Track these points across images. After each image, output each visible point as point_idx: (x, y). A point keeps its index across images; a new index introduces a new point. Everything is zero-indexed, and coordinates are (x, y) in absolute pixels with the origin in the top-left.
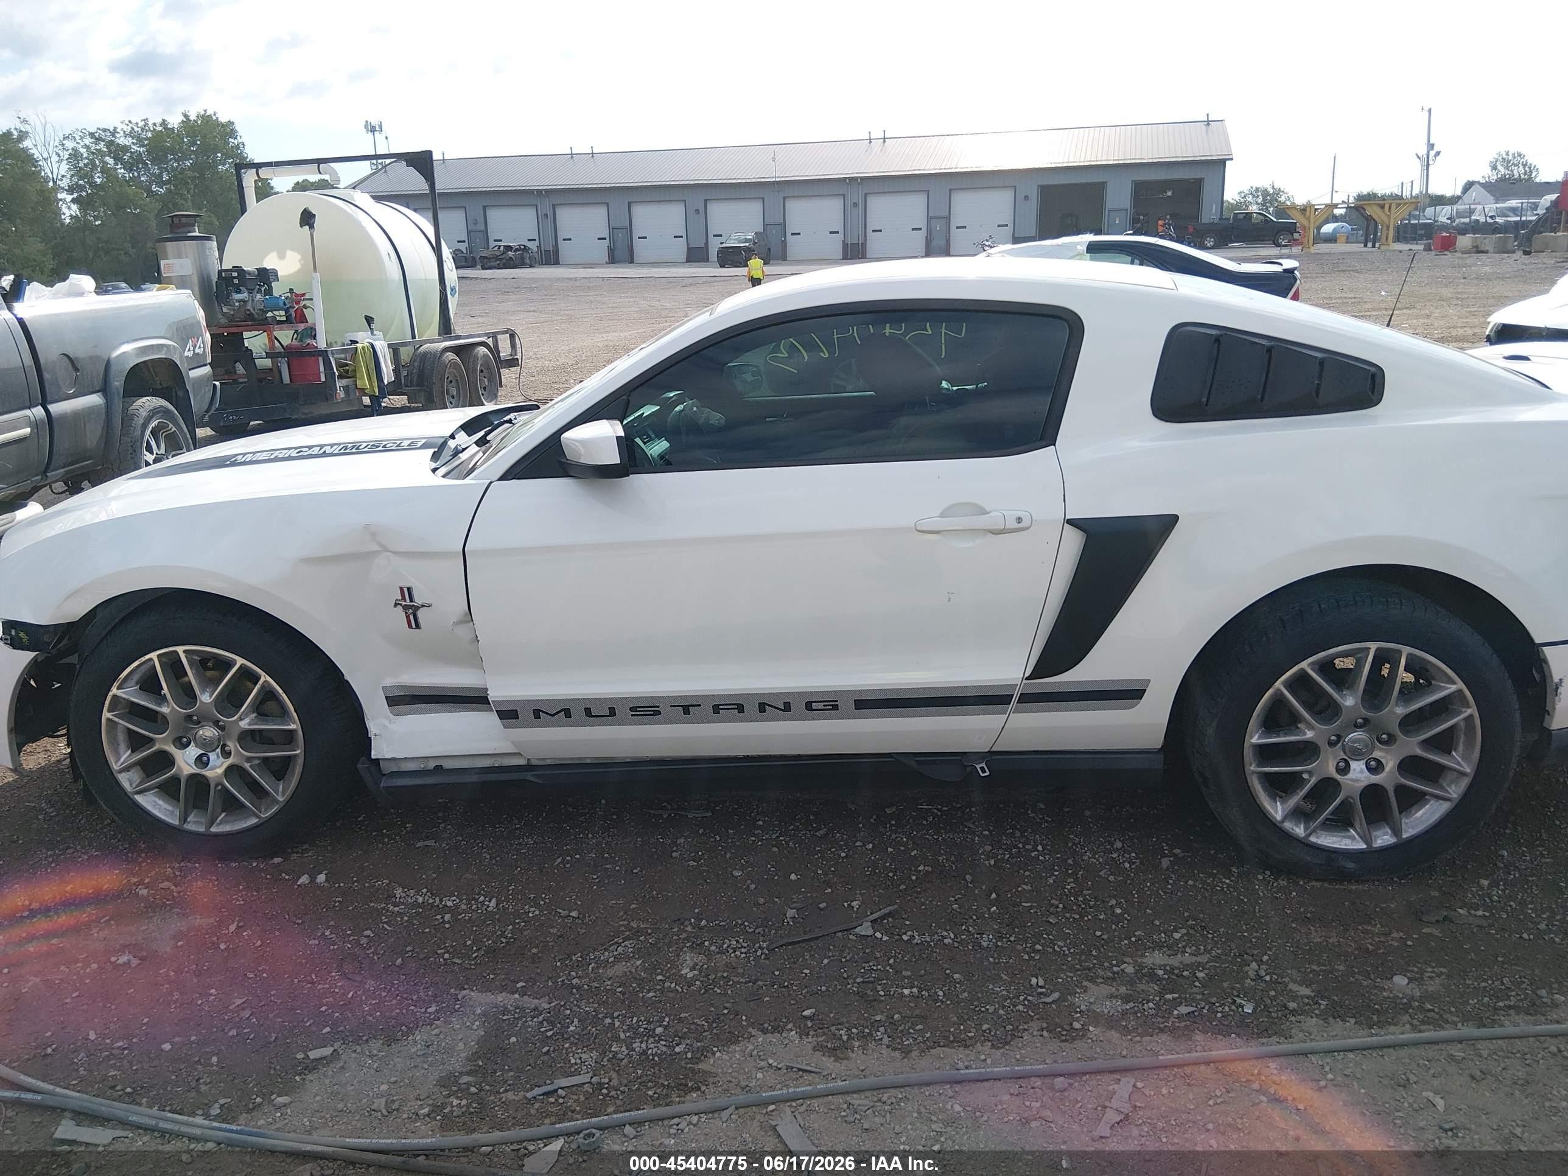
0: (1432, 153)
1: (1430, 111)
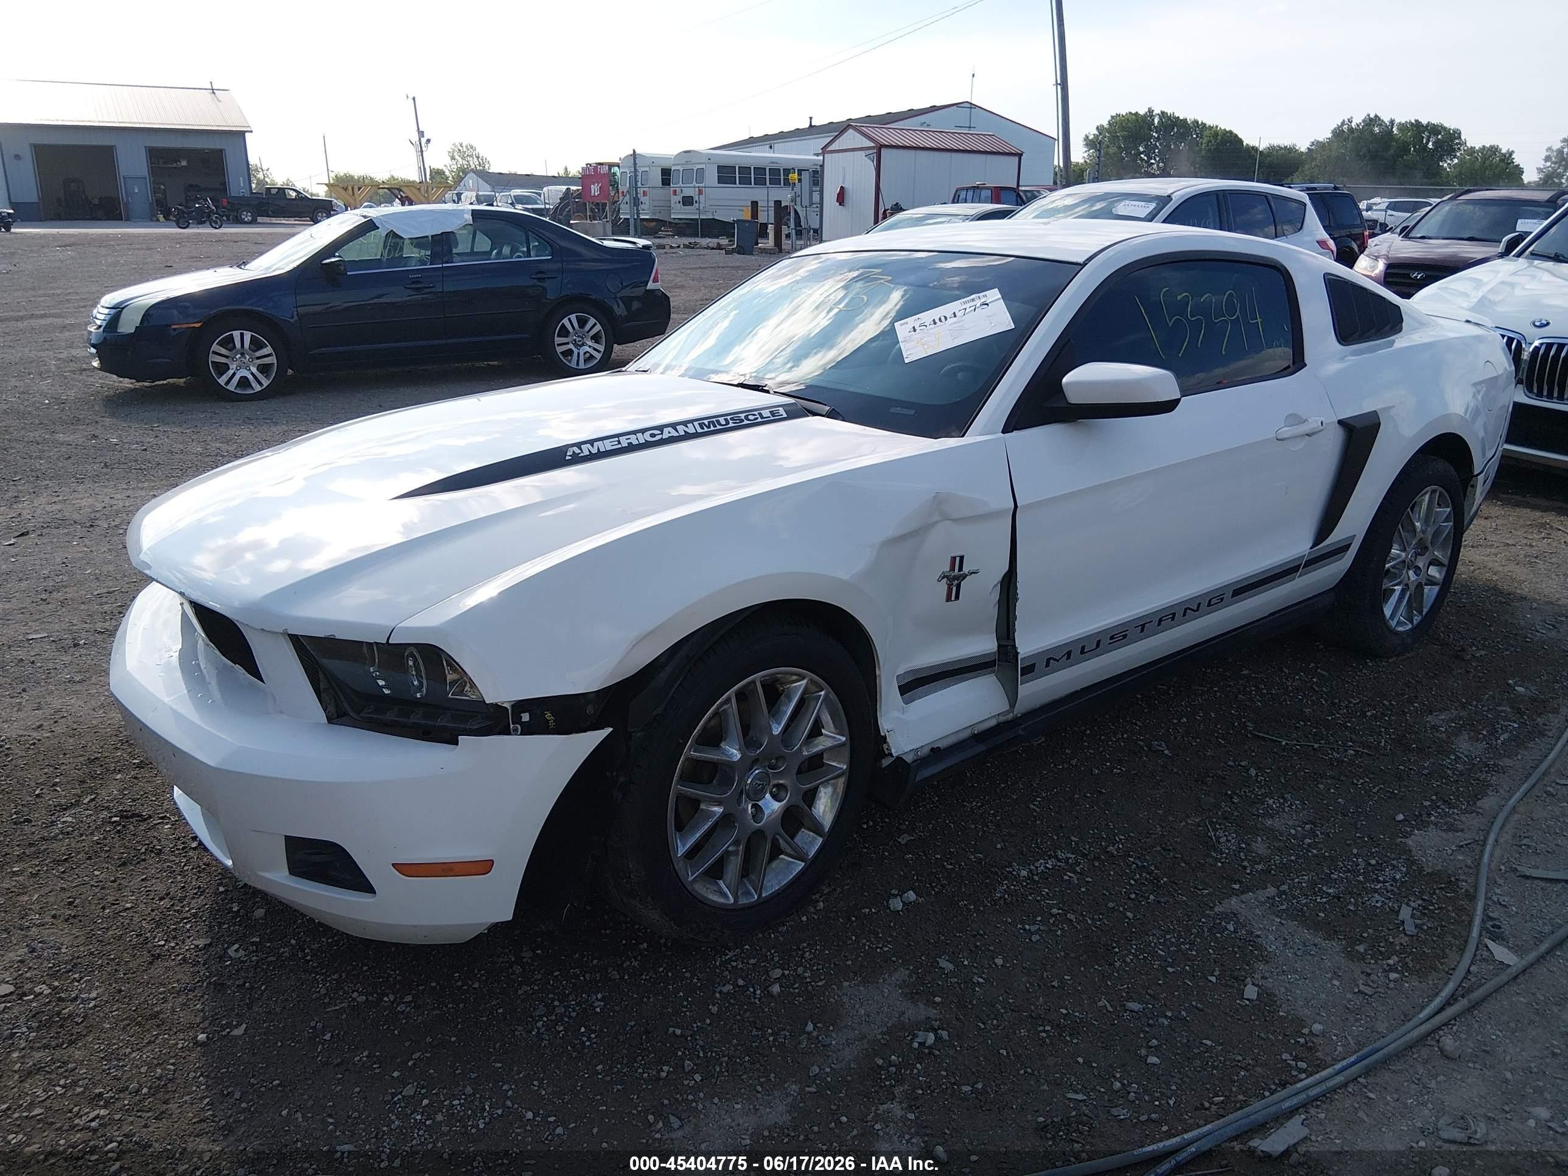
0: (424, 140)
1: (414, 99)
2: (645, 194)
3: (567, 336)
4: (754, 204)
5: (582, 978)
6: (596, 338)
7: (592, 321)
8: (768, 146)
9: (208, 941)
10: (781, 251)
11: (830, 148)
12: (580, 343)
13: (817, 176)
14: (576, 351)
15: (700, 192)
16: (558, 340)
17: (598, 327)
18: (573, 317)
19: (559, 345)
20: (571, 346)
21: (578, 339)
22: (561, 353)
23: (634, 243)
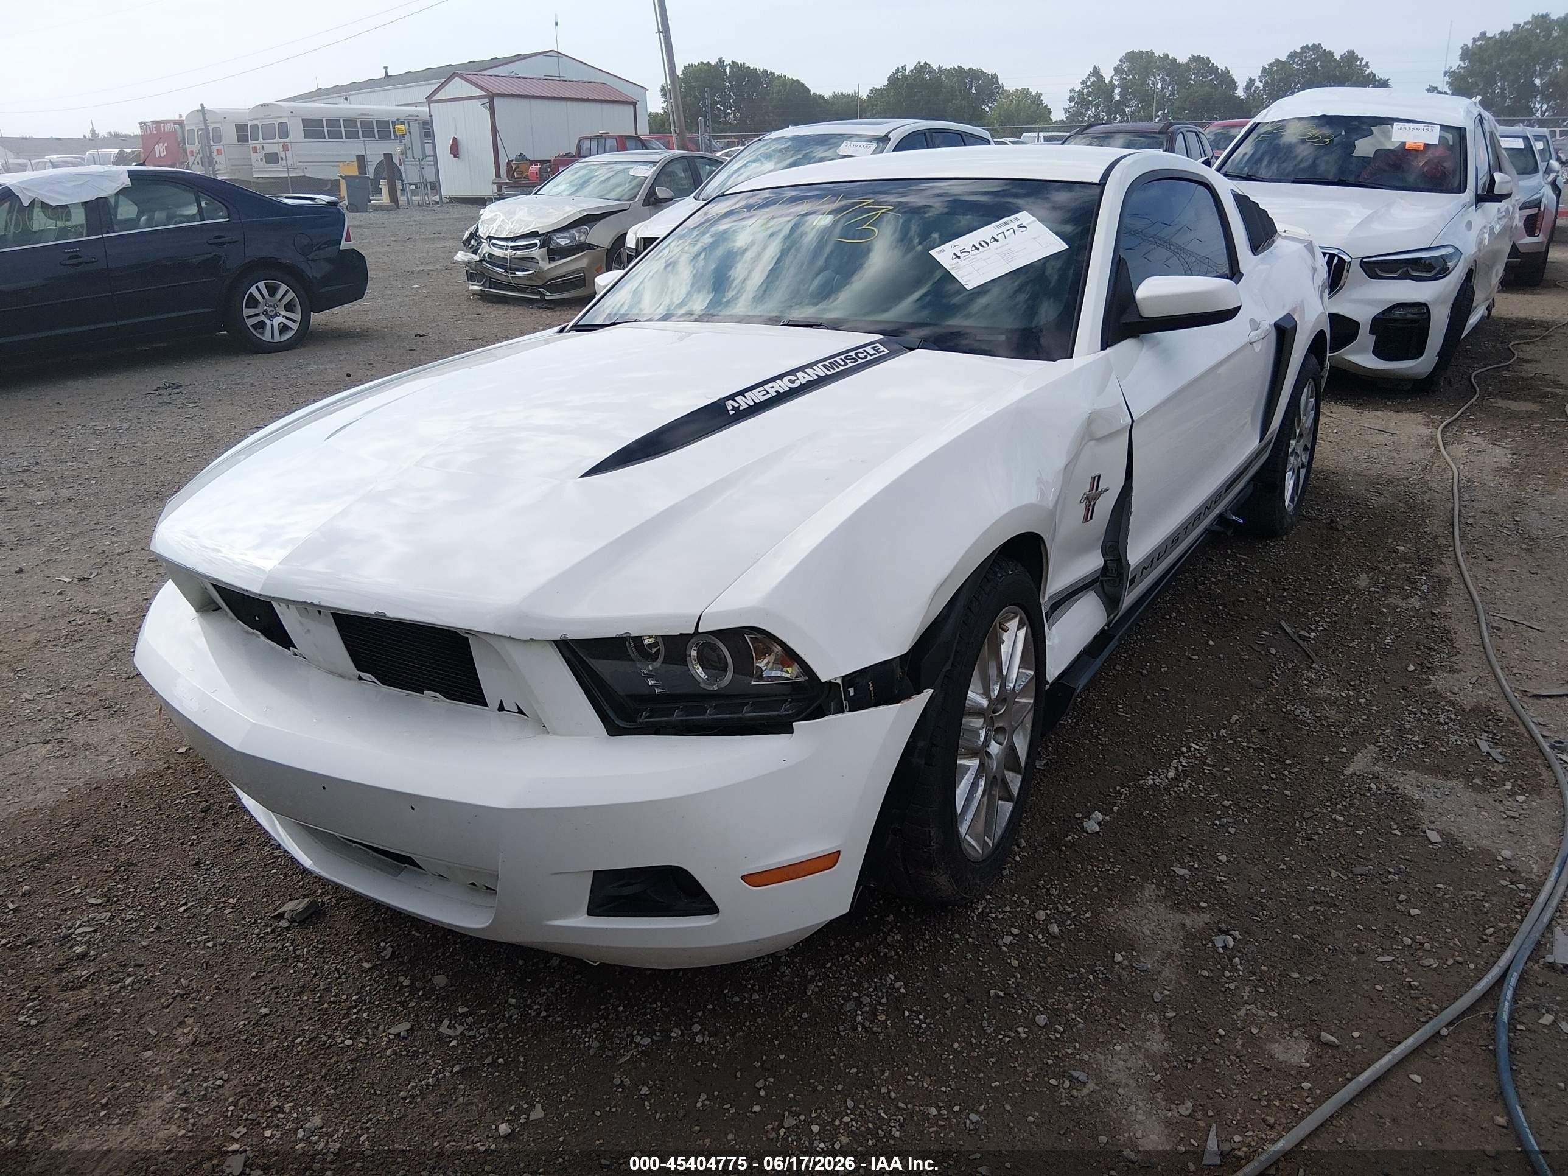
2: (219, 152)
3: (256, 306)
4: (361, 160)
5: (858, 963)
6: (289, 307)
7: (284, 288)
8: (342, 99)
9: (408, 1026)
10: (398, 207)
11: (435, 98)
12: (272, 314)
13: (427, 129)
14: (268, 322)
15: (285, 148)
16: (247, 312)
17: (291, 295)
18: (261, 285)
19: (248, 317)
20: (262, 318)
21: (269, 309)
22: (251, 326)
23: (313, 199)
